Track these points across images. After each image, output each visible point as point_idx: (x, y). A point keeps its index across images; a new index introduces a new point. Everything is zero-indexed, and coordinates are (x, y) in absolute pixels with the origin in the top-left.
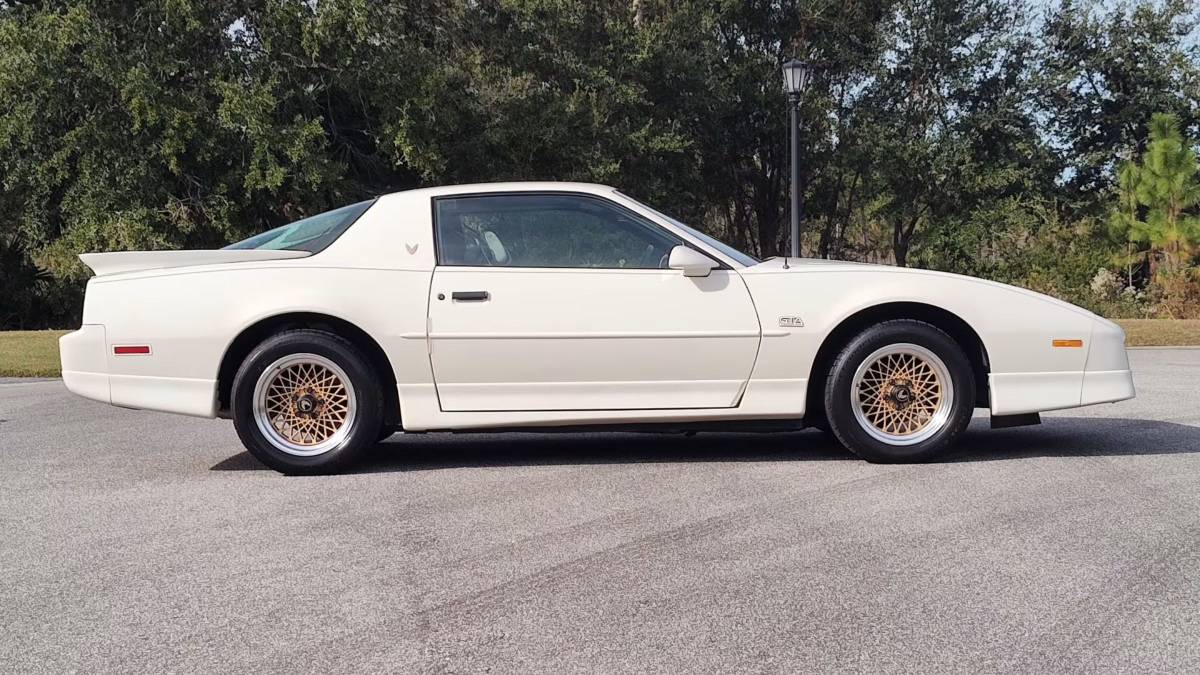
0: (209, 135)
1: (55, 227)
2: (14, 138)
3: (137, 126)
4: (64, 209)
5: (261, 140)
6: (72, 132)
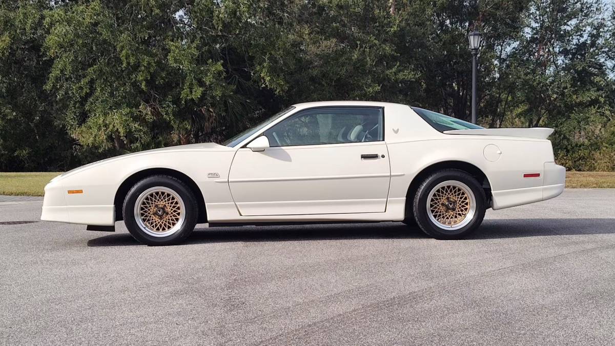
0: (163, 70)
1: (83, 118)
2: (62, 71)
3: (124, 65)
4: (87, 108)
5: (190, 73)
6: (92, 68)
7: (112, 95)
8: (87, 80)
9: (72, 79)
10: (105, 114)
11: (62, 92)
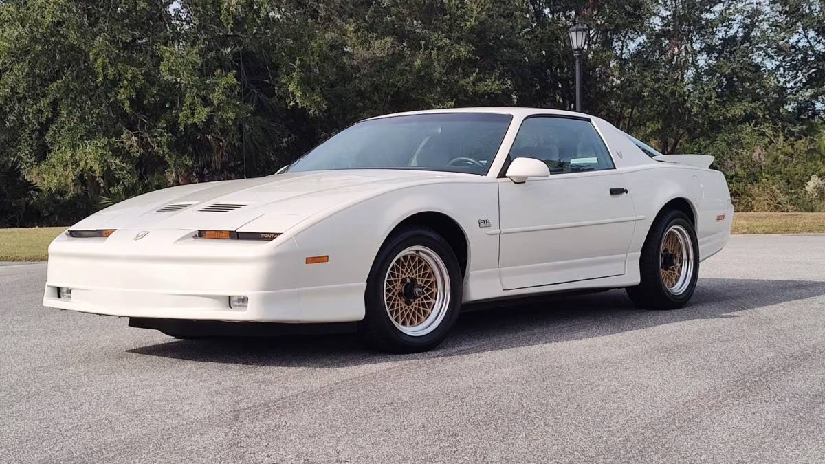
0: (153, 84)
1: (42, 153)
3: (101, 79)
4: (48, 139)
5: (191, 88)
6: (55, 84)
7: (82, 120)
8: (49, 99)
9: (26, 99)
10: (74, 147)
11: (12, 117)
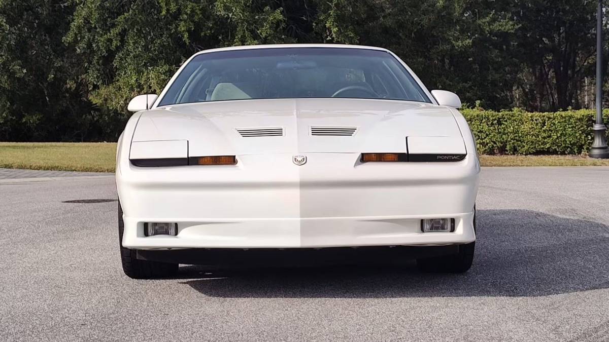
0: (208, 19)
1: (109, 76)
2: (85, 19)
3: (164, 13)
4: (115, 65)
5: (242, 23)
6: (123, 16)
7: (146, 48)
8: (118, 30)
9: (96, 29)
10: (139, 72)
11: (83, 45)
